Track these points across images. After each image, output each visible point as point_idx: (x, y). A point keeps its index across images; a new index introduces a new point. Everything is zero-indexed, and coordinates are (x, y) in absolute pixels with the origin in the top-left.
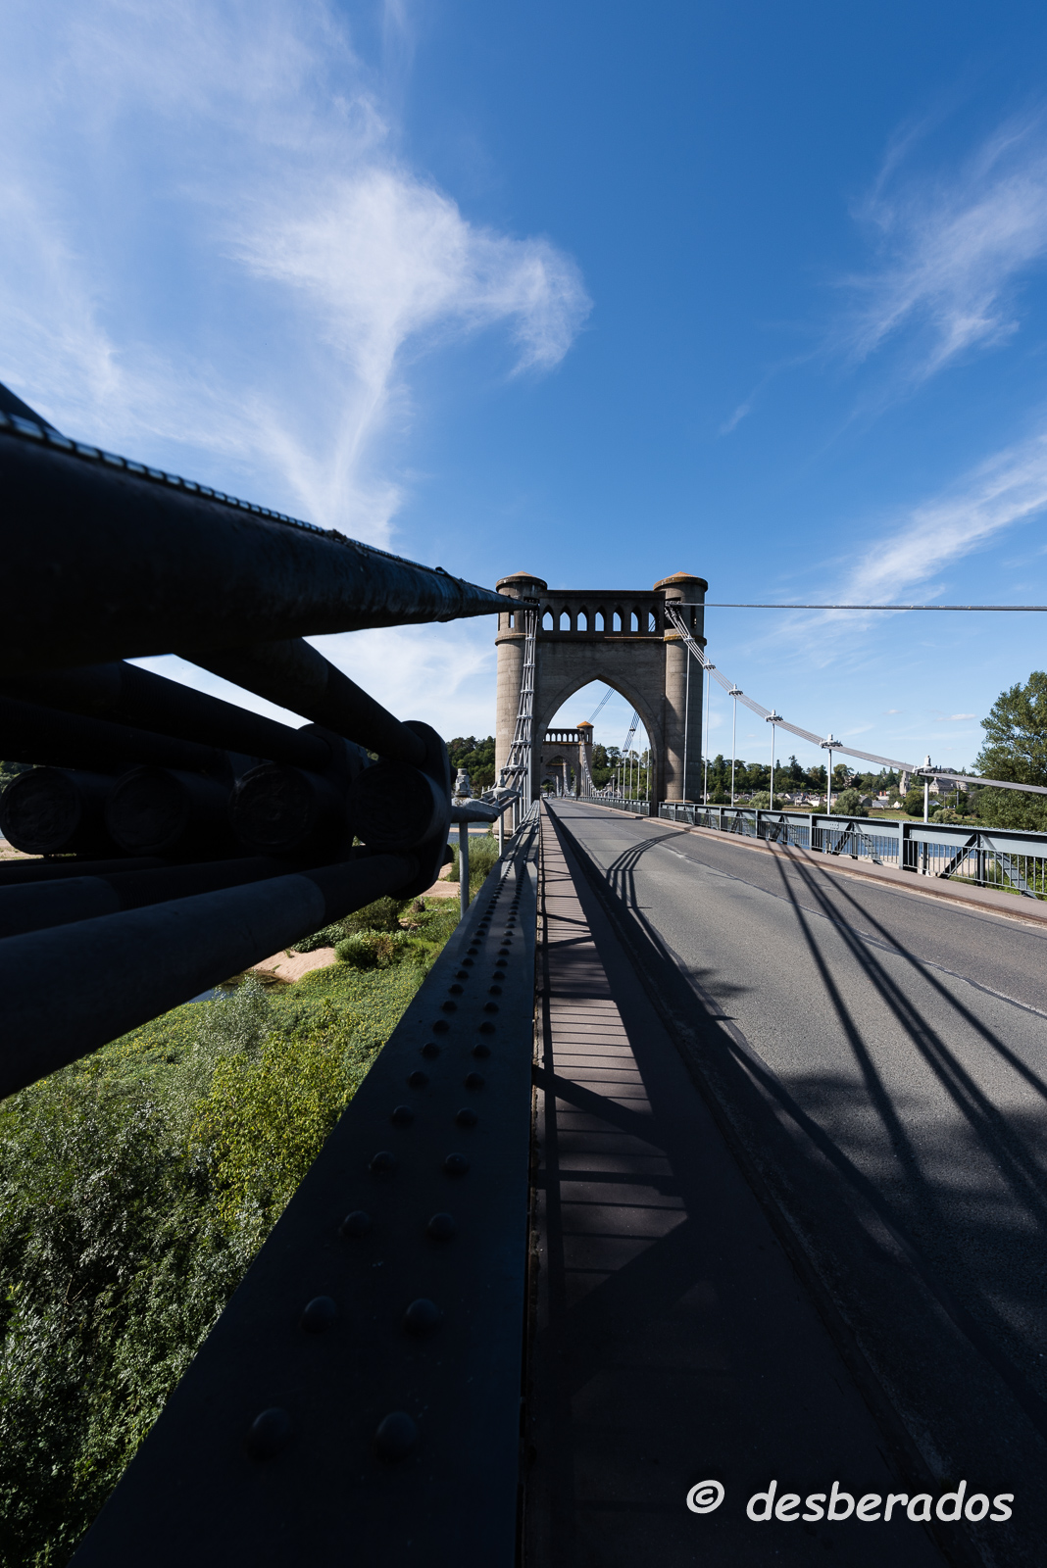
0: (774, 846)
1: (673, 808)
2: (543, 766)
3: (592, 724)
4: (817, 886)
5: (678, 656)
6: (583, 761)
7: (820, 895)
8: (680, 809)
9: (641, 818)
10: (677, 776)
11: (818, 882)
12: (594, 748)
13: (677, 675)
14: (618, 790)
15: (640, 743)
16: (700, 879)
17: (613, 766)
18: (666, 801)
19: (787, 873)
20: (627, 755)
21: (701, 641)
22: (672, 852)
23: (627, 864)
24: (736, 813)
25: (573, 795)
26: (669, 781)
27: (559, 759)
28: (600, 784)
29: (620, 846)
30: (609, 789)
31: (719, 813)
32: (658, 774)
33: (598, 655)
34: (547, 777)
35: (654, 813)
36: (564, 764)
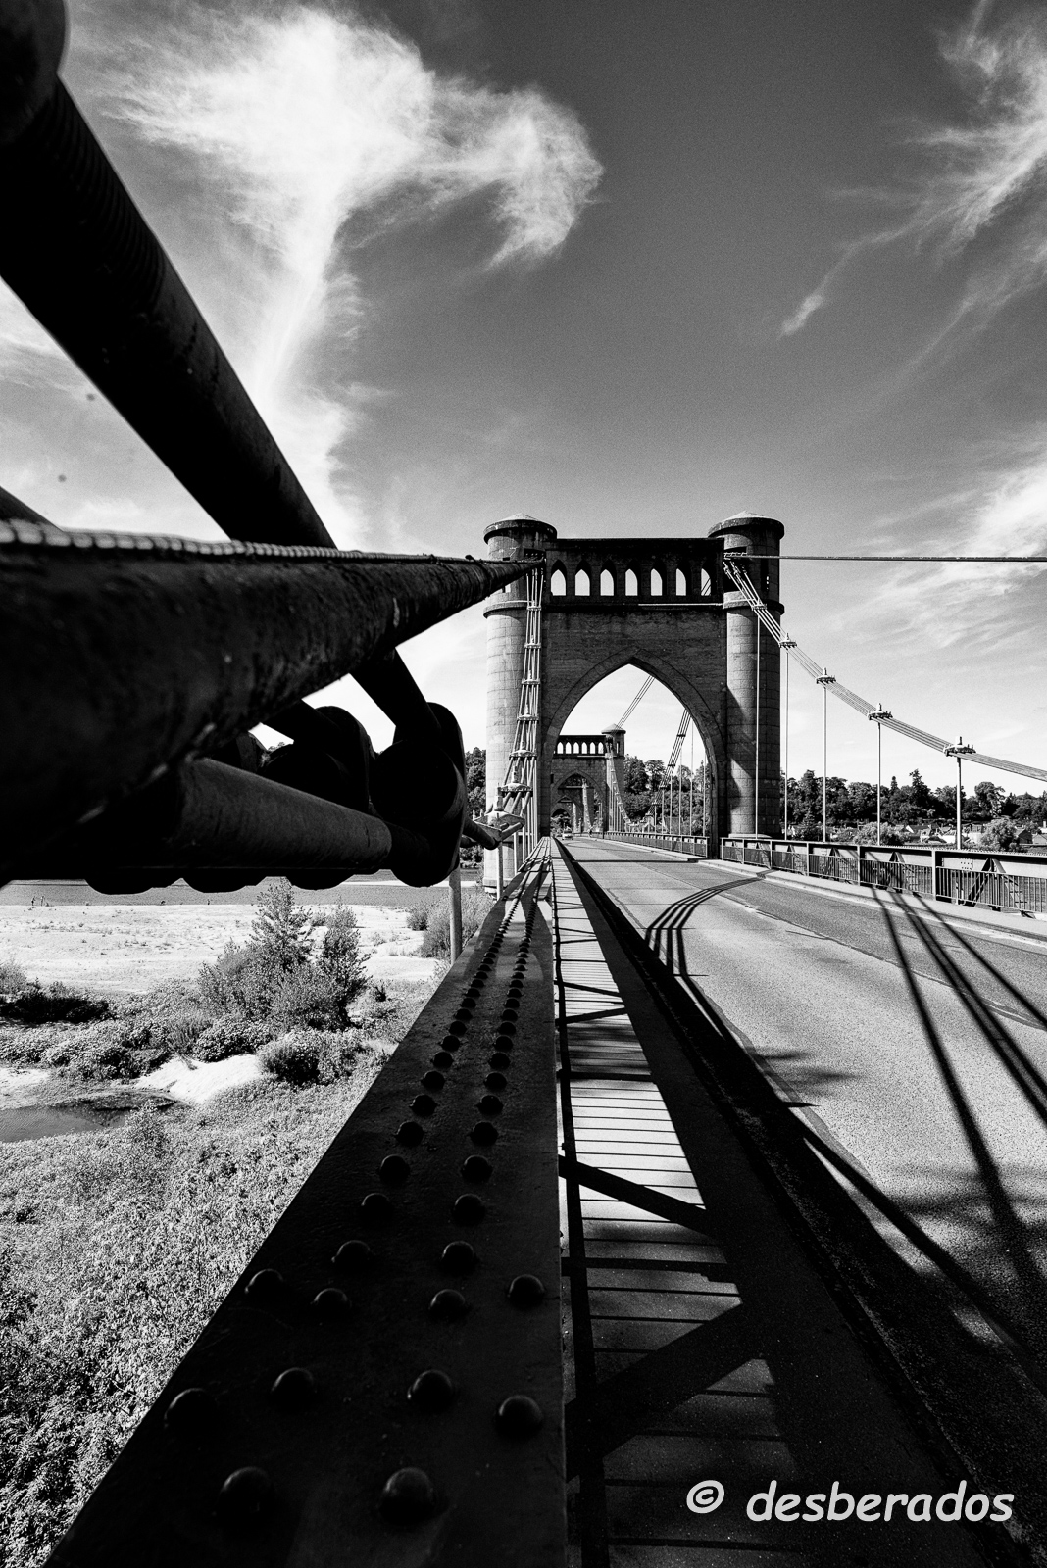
0: (883, 895)
1: (741, 845)
2: (553, 788)
3: (623, 728)
4: (939, 946)
5: (745, 630)
6: (610, 780)
7: (942, 958)
8: (751, 846)
9: (695, 861)
10: (745, 799)
11: (942, 941)
12: (627, 763)
13: (742, 657)
14: (663, 824)
15: (695, 755)
16: (777, 939)
17: (655, 788)
18: (731, 836)
19: (899, 931)
20: (675, 772)
21: (777, 609)
22: (739, 905)
23: (675, 920)
24: (830, 850)
25: (598, 830)
26: (734, 807)
27: (576, 778)
28: (637, 814)
29: (665, 898)
30: (651, 821)
31: (805, 850)
32: (718, 796)
33: (629, 630)
34: (560, 805)
35: (714, 853)
36: (584, 786)
